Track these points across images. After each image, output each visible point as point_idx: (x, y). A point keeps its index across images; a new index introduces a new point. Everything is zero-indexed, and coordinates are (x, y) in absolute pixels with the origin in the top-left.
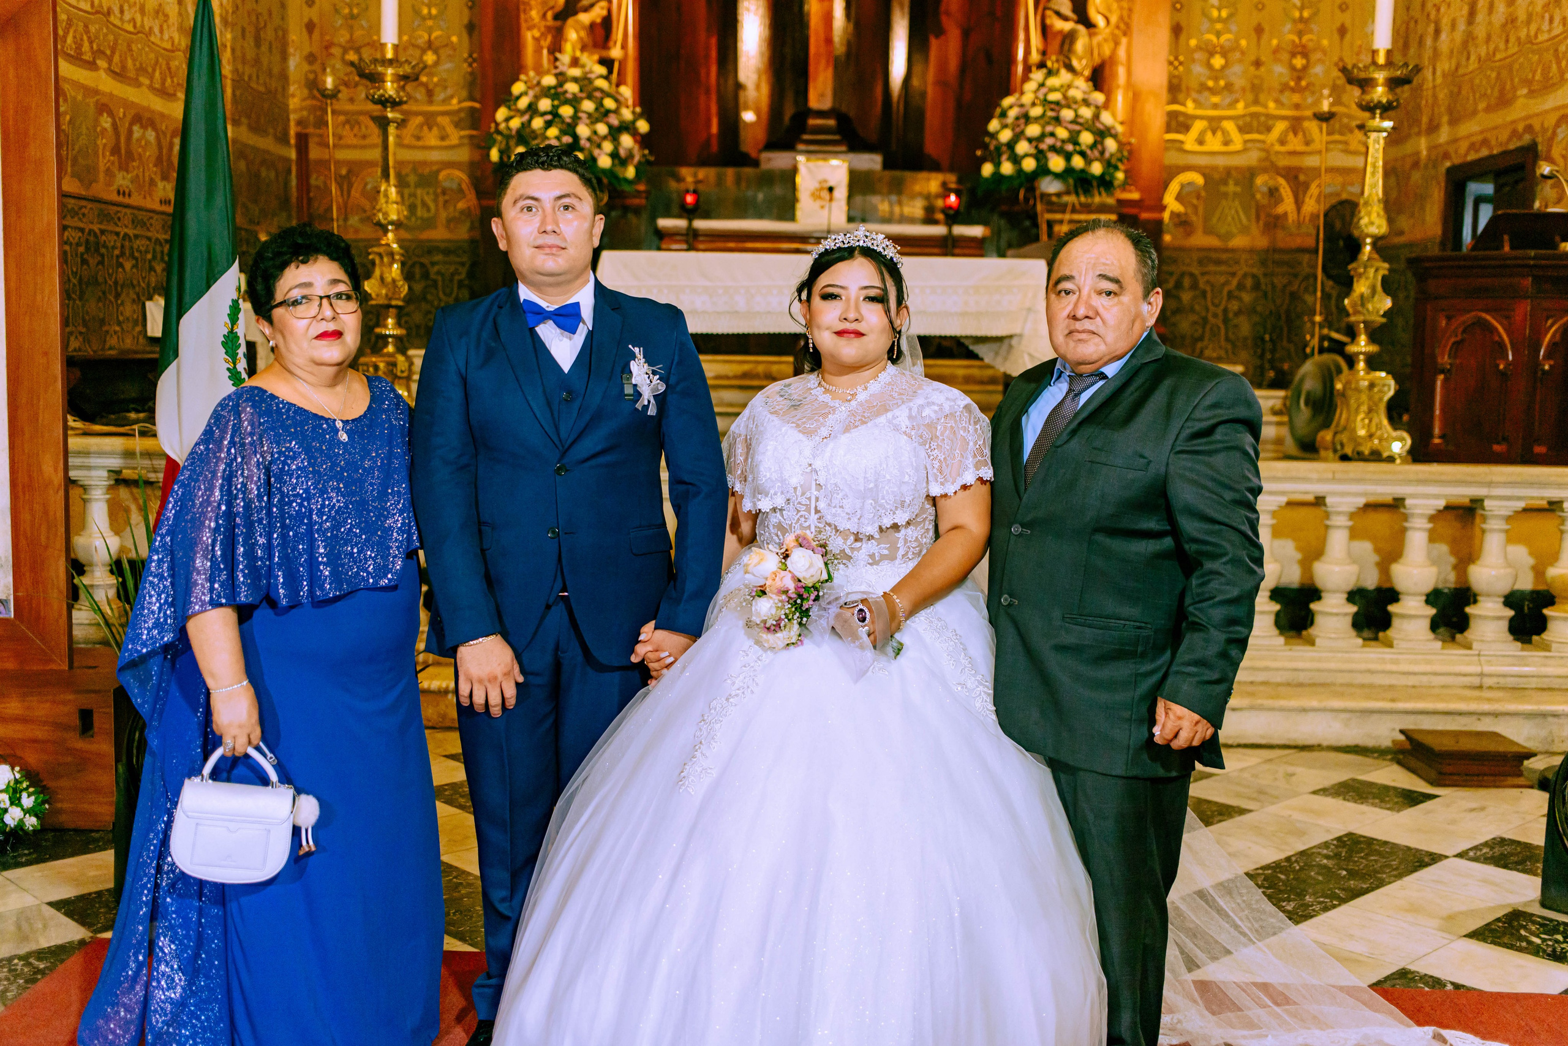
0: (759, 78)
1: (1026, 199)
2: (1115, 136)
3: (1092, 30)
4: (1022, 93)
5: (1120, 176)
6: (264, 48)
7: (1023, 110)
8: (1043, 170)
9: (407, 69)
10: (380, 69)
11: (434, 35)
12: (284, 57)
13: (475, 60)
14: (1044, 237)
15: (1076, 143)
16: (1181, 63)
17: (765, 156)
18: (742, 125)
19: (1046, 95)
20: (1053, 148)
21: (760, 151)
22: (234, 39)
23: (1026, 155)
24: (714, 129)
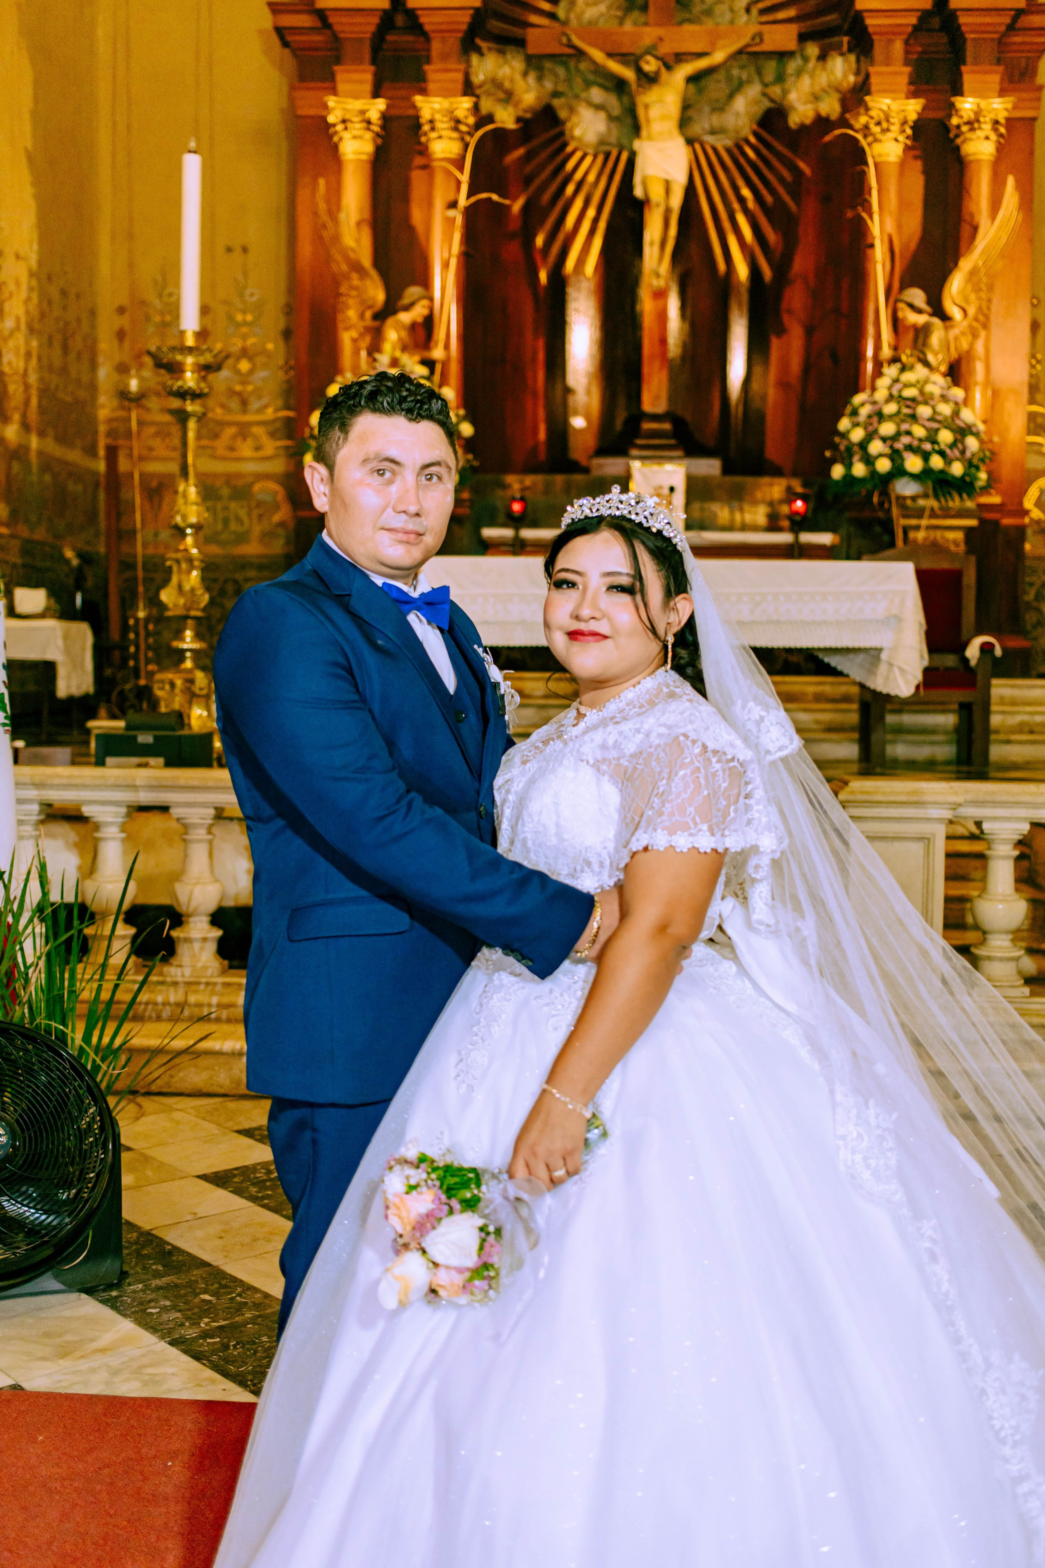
0: (590, 383)
1: (881, 504)
2: (977, 435)
3: (948, 323)
4: (874, 389)
5: (983, 476)
6: (72, 356)
7: (877, 407)
8: (899, 471)
9: (208, 358)
10: (179, 358)
11: (251, 341)
12: (94, 366)
13: (291, 368)
14: (900, 542)
15: (934, 442)
16: (1038, 362)
17: (596, 461)
18: (571, 431)
19: (900, 391)
20: (909, 448)
21: (591, 457)
22: (40, 346)
23: (881, 455)
24: (542, 435)
